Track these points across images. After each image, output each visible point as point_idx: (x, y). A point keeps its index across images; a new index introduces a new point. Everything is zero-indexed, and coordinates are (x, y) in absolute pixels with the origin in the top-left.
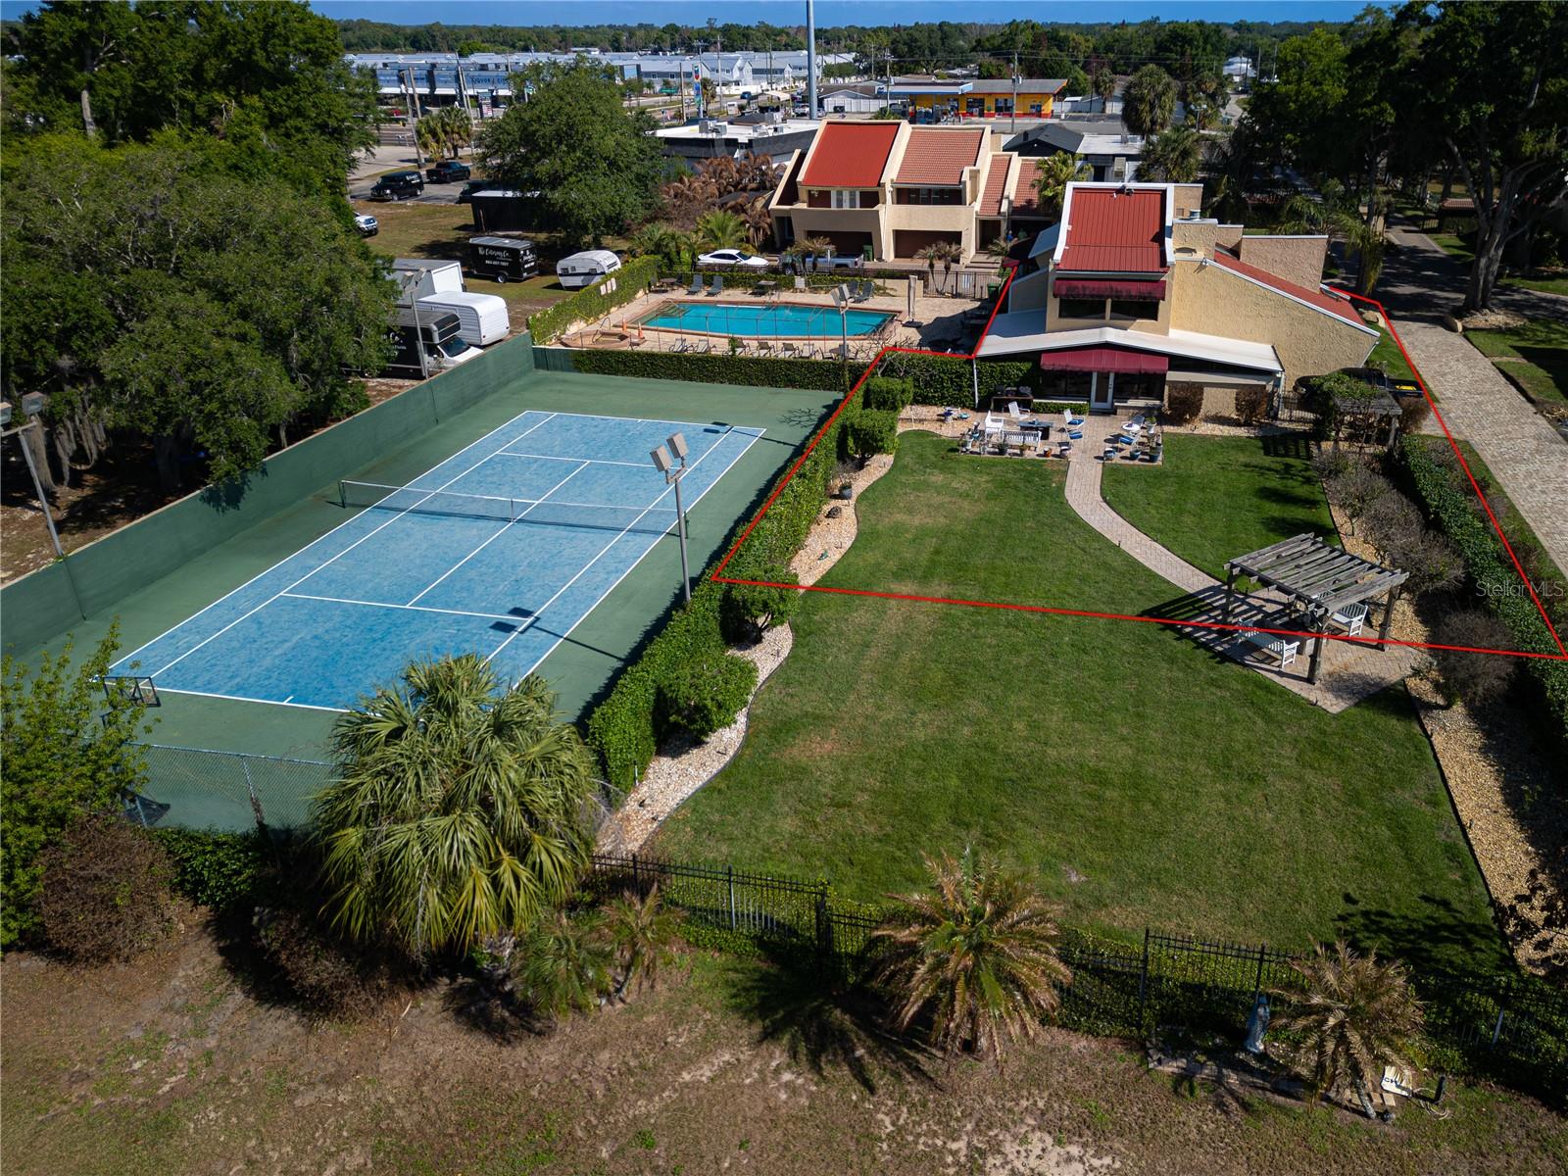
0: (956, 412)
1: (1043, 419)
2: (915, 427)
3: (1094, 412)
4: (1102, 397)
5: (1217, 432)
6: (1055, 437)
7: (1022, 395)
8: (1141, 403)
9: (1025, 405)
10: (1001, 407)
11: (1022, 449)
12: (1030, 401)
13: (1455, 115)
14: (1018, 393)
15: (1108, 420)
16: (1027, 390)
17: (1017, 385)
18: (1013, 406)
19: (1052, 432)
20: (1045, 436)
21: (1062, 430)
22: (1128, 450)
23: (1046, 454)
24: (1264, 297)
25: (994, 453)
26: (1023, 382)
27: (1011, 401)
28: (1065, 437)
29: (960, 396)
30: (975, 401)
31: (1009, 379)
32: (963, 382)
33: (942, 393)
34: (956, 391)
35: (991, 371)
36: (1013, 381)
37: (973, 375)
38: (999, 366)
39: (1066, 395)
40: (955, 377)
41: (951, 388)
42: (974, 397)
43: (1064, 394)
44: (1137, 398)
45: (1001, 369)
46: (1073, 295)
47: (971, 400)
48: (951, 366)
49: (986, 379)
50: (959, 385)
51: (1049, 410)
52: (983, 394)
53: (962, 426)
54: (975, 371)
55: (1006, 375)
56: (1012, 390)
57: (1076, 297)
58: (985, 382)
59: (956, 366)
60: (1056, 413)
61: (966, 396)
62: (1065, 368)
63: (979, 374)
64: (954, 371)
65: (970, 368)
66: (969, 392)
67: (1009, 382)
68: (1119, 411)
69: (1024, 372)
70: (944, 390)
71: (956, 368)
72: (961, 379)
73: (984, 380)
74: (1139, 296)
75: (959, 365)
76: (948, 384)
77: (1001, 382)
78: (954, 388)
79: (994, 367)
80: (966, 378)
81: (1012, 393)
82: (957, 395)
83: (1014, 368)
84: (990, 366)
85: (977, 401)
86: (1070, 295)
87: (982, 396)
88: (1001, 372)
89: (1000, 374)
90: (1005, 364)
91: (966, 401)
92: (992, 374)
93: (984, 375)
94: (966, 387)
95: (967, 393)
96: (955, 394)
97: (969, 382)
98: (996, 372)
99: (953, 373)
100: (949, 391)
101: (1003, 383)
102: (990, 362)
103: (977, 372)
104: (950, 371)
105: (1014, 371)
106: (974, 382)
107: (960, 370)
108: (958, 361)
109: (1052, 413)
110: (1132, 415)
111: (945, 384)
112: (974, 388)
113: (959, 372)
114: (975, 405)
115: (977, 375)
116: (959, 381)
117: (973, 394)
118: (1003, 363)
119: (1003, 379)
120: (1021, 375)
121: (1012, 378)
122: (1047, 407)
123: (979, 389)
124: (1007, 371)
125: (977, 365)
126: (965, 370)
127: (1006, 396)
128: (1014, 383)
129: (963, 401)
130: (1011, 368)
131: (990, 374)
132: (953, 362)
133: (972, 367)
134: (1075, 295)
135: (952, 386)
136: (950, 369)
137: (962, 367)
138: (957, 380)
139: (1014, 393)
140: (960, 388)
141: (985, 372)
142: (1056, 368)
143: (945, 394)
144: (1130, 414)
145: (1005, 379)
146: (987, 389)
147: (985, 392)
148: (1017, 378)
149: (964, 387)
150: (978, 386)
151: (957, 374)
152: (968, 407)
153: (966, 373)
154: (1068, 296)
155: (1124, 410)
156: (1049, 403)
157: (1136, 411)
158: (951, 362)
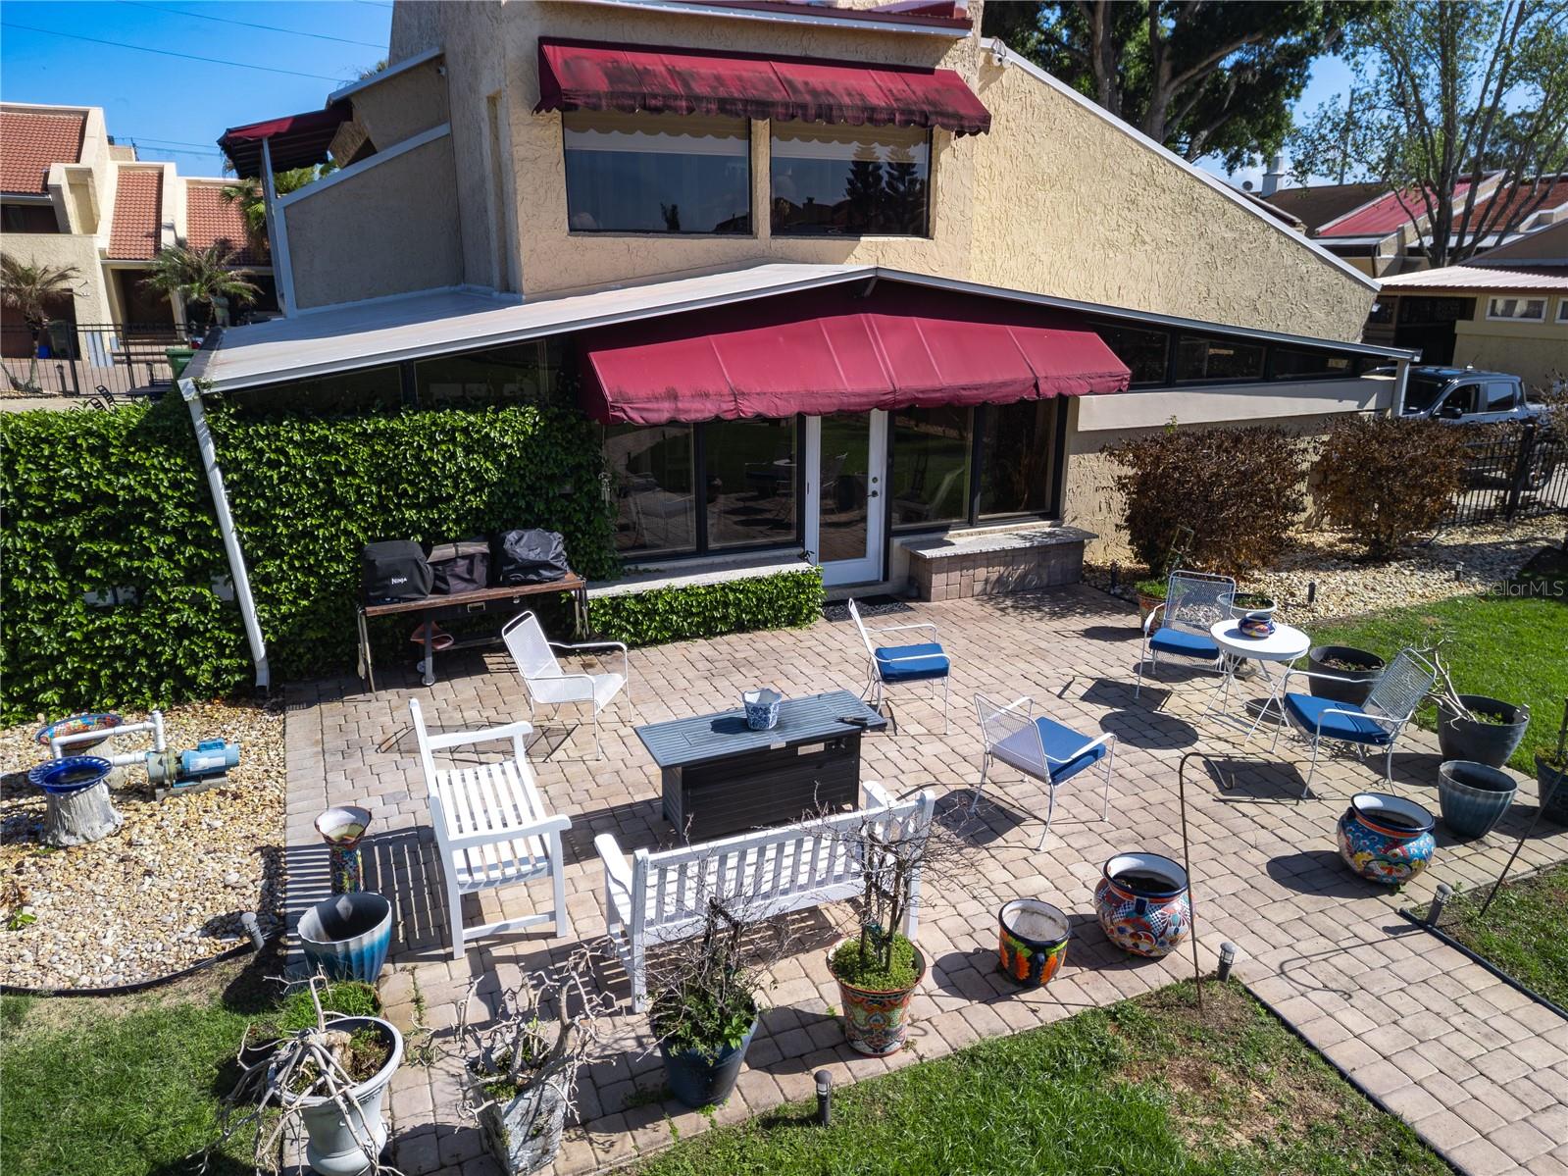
7: (535, 568)
8: (998, 536)
14: (500, 567)
16: (547, 545)
17: (484, 525)
18: (527, 642)
26: (509, 507)
29: (146, 637)
30: (245, 648)
31: (433, 502)
32: (147, 554)
33: (15, 641)
34: (108, 611)
35: (319, 468)
36: (456, 510)
37: (208, 504)
38: (365, 438)
39: (702, 550)
40: (90, 534)
41: (72, 598)
42: (242, 630)
43: (694, 548)
44: (971, 523)
45: (374, 454)
46: (644, 97)
47: (220, 646)
48: (46, 468)
49: (302, 515)
50: (125, 577)
51: (665, 625)
52: (294, 602)
53: (202, 837)
54: (216, 478)
55: (411, 483)
56: (470, 557)
57: (657, 110)
58: (293, 538)
59: (76, 463)
60: (695, 635)
61: (184, 631)
62: (732, 406)
63: (242, 494)
64: (69, 495)
65: (184, 469)
66: (202, 607)
67: (432, 522)
68: (938, 581)
69: (510, 457)
70: (24, 618)
71: (83, 476)
72: (128, 541)
73: (287, 526)
74: (902, 112)
75: (101, 451)
76: (46, 579)
77: (387, 526)
78: (92, 597)
79: (333, 448)
80: (164, 531)
81: (470, 571)
82: (123, 635)
83: (453, 440)
84: (308, 446)
85: (260, 650)
86: (632, 96)
87: (284, 618)
88: (378, 466)
89: (379, 482)
90: (396, 424)
91: (195, 661)
92: (329, 482)
93: (277, 500)
94: (176, 582)
95: (189, 615)
96: (105, 632)
97: (189, 551)
98: (351, 472)
99: (69, 509)
100: (59, 620)
101: (399, 530)
102: (304, 419)
103: (230, 485)
104: (39, 498)
105: (453, 456)
106: (220, 544)
107: (109, 483)
108: (89, 433)
109: (678, 636)
110: (984, 592)
111: (20, 585)
112: (231, 579)
113: (112, 500)
114: (251, 670)
115: (232, 504)
116: (120, 553)
117: (232, 612)
118: (382, 423)
119: (398, 507)
120: (494, 475)
121: (450, 498)
122: (651, 614)
123: (260, 581)
124: (417, 457)
125: (221, 441)
126: (147, 484)
127: (436, 591)
128: (457, 522)
129: (170, 663)
130: (438, 443)
131: (313, 484)
132: (52, 444)
133: (196, 460)
134: (655, 96)
135: (71, 587)
136: (41, 484)
137: (125, 467)
138: (99, 548)
139: (480, 571)
140: (141, 591)
141: (283, 479)
142: (686, 411)
143: (39, 641)
144: (978, 587)
145: (409, 507)
146: (309, 571)
147: (303, 591)
148: (473, 492)
149: (162, 584)
150: (251, 563)
151: (100, 509)
152: (210, 694)
153: (161, 496)
154: (622, 108)
155: (955, 576)
156: (659, 594)
157: (995, 572)
158: (37, 442)
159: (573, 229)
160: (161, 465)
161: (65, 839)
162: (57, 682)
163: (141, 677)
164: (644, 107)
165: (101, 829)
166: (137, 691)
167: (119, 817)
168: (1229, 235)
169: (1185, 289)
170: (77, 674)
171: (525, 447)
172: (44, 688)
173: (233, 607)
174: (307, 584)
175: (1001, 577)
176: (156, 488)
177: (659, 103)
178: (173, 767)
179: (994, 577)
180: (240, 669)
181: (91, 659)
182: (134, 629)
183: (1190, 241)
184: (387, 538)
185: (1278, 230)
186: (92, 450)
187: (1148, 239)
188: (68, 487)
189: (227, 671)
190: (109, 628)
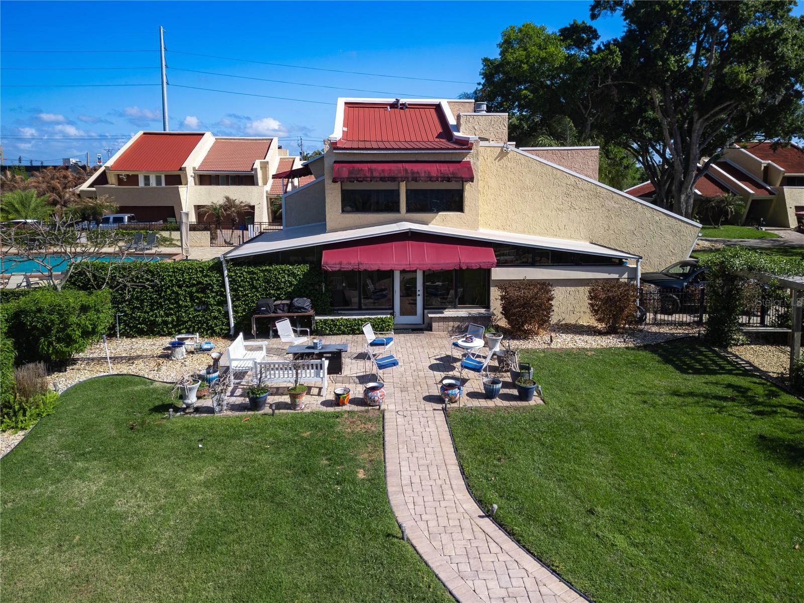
0: (193, 341)
1: (332, 342)
2: (113, 369)
3: (401, 330)
4: (409, 309)
5: (581, 344)
6: (352, 368)
7: (300, 309)
8: (462, 313)
9: (302, 325)
10: (266, 330)
11: (294, 394)
12: (310, 318)
13: (665, 61)
14: (291, 308)
15: (423, 338)
16: (306, 302)
17: (290, 296)
18: (284, 327)
19: (346, 361)
20: (336, 367)
21: (363, 356)
22: (477, 382)
23: (338, 400)
24: (576, 186)
25: (241, 408)
26: (299, 292)
27: (279, 318)
28: (369, 367)
29: (206, 318)
30: (228, 324)
31: (278, 289)
32: (209, 298)
33: (179, 316)
34: (199, 311)
35: (251, 278)
36: (285, 291)
37: (224, 286)
38: (263, 271)
39: (360, 309)
40: (197, 292)
41: (192, 307)
42: (228, 319)
43: (357, 307)
44: (455, 308)
45: (265, 275)
46: (357, 178)
47: (223, 323)
48: (190, 275)
49: (245, 290)
50: (204, 303)
51: (339, 329)
52: (242, 313)
53: (199, 362)
54: (227, 279)
55: (273, 283)
56: (283, 304)
57: (361, 181)
58: (243, 296)
59: (196, 274)
60: (349, 334)
61: (215, 318)
62: (357, 267)
63: (233, 284)
64: (194, 282)
65: (219, 277)
66: (219, 311)
67: (278, 294)
68: (435, 325)
69: (300, 278)
70: (181, 311)
71: (198, 277)
72: (205, 294)
73: (242, 293)
74: (441, 178)
75: (202, 272)
76: (186, 302)
77: (267, 295)
78: (196, 307)
79: (254, 273)
80: (213, 292)
81: (283, 308)
82: (201, 317)
83: (285, 273)
84: (249, 273)
85: (232, 325)
86: (354, 178)
87: (239, 317)
88: (265, 279)
89: (265, 283)
90: (271, 268)
91: (216, 325)
92: (253, 282)
93: (240, 286)
94: (215, 305)
95: (216, 314)
96: (197, 316)
97: (219, 297)
98: (258, 280)
99: (194, 285)
100: (188, 312)
101: (270, 296)
102: (248, 266)
103: (230, 281)
104: (188, 282)
105: (284, 277)
106: (225, 296)
107: (203, 280)
108: (200, 267)
109: (344, 333)
110: (452, 330)
111: (181, 302)
112: (227, 306)
113: (202, 283)
114: (229, 330)
115: (229, 286)
116: (203, 297)
117: (226, 314)
118: (268, 267)
119: (269, 289)
120: (295, 283)
121: (283, 288)
122: (335, 325)
123: (234, 306)
124: (275, 277)
125: (229, 270)
126: (210, 280)
127: (274, 312)
128: (285, 295)
129: (211, 325)
130: (281, 274)
131: (249, 282)
132: (192, 270)
133: (222, 275)
134: (360, 178)
135: (192, 304)
136: (189, 279)
137: (206, 276)
138: (199, 295)
139: (286, 308)
140: (206, 306)
141: (242, 281)
142: (344, 268)
143: (183, 317)
144: (450, 329)
145: (272, 290)
146: (246, 305)
147: (244, 310)
148: (289, 287)
149: (211, 305)
150: (233, 301)
151: (200, 286)
152: (219, 335)
153: (214, 283)
154: (351, 181)
155: (441, 324)
156: (338, 320)
157: (457, 324)
158: (189, 269)
159: (343, 211)
160: (215, 276)
161: (173, 358)
162: (186, 328)
163: (204, 329)
164: (357, 181)
165: (180, 357)
166: (203, 332)
167: (185, 356)
168: (617, 206)
169: (597, 226)
170: (190, 326)
171: (304, 275)
172: (183, 329)
173: (227, 314)
174: (245, 308)
175: (458, 326)
176: (212, 281)
177: (362, 179)
178: (199, 347)
179: (456, 326)
180: (227, 329)
181: (194, 323)
182: (204, 316)
183: (597, 208)
184: (266, 298)
185: (640, 203)
186: (200, 271)
187: (577, 208)
188: (194, 280)
189: (224, 330)
190: (199, 315)
